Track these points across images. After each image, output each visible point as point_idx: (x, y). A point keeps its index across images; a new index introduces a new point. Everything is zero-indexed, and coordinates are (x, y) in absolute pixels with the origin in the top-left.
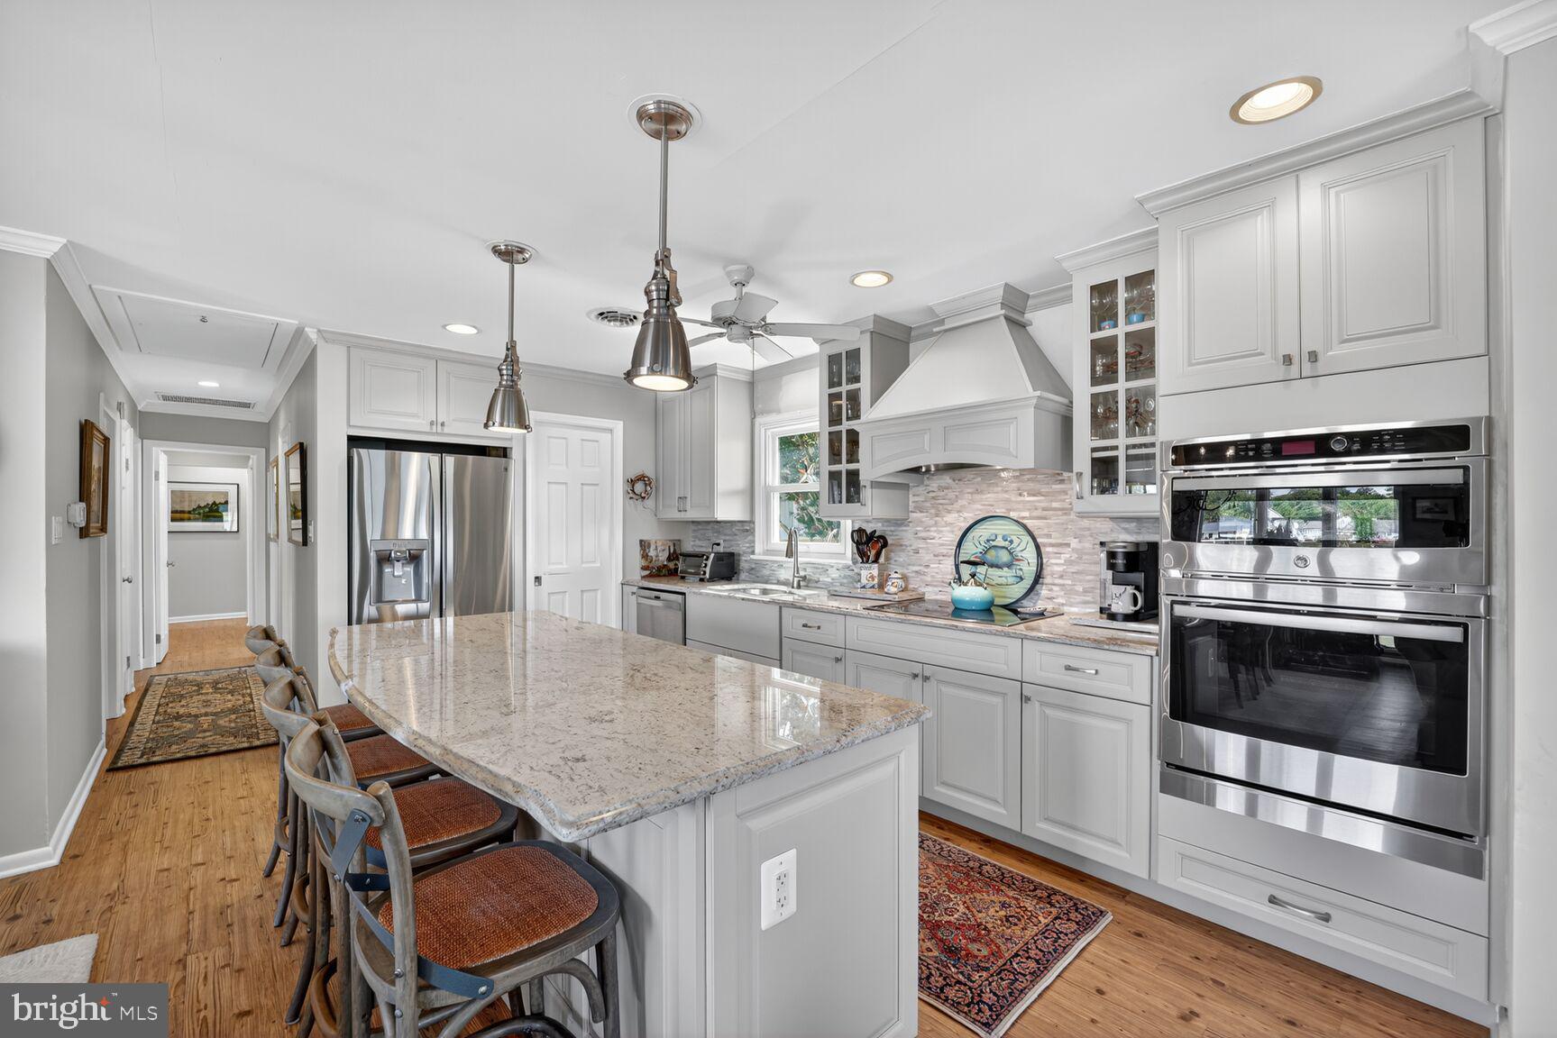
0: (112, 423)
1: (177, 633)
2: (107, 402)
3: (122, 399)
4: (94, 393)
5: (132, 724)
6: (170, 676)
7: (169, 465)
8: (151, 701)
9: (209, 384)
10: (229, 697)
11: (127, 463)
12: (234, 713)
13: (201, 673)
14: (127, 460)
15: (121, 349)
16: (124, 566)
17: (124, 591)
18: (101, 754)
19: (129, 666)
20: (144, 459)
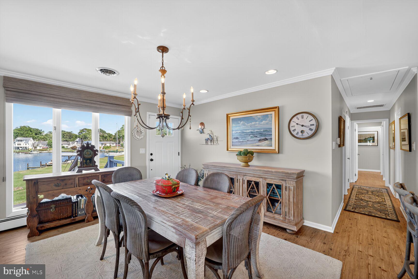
0: (345, 117)
1: (360, 174)
2: (344, 112)
3: (347, 110)
4: (341, 110)
5: (350, 198)
6: (359, 186)
7: (358, 127)
8: (354, 193)
9: (371, 101)
10: (377, 197)
11: (348, 127)
12: (379, 204)
13: (368, 187)
14: (348, 126)
15: (347, 96)
16: (348, 154)
17: (347, 161)
18: (342, 205)
19: (348, 181)
20: (352, 126)
